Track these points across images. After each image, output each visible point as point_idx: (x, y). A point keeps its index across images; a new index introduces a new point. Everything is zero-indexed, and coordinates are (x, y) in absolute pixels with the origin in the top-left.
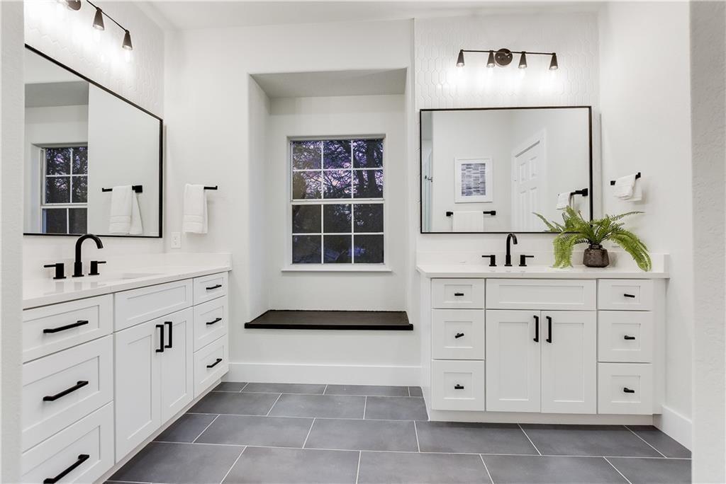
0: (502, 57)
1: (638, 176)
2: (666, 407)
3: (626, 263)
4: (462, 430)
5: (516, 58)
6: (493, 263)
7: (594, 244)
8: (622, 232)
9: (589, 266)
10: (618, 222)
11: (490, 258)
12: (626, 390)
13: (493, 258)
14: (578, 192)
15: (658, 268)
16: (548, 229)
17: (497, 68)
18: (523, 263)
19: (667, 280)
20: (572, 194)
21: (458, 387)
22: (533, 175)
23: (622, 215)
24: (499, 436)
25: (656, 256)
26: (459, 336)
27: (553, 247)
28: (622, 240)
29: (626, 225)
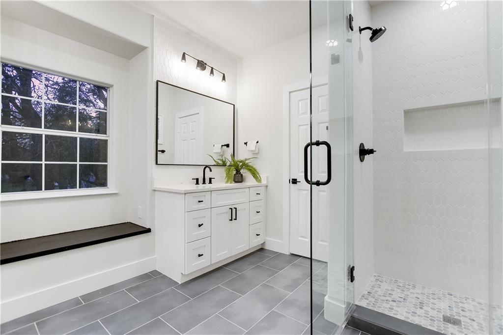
0: (201, 65)
1: (257, 142)
2: (266, 238)
3: (250, 180)
4: (201, 280)
5: (208, 70)
6: (197, 183)
7: (238, 171)
8: (250, 166)
9: (236, 182)
10: (247, 162)
11: (195, 180)
12: (257, 235)
13: (197, 180)
14: (225, 145)
15: (264, 182)
16: (215, 164)
17: (198, 71)
18: (210, 182)
19: (267, 186)
20: (222, 146)
21: (200, 256)
22: (193, 131)
23: (250, 159)
24: (219, 274)
25: (263, 176)
26: (200, 226)
27: (225, 173)
28: (250, 170)
29: (251, 163)
